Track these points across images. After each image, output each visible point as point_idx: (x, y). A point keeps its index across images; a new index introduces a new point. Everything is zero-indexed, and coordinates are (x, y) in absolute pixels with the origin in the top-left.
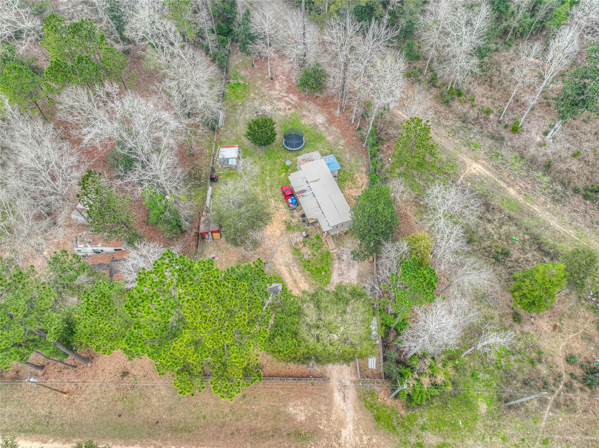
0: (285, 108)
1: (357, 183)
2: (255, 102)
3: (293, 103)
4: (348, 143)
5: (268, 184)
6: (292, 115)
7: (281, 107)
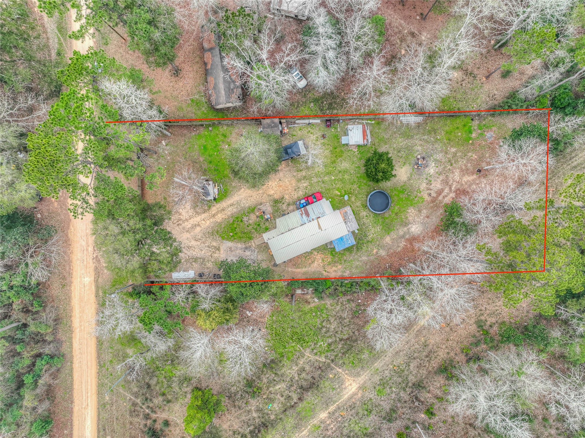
0: (431, 190)
1: (330, 266)
2: (441, 155)
3: (440, 198)
4: (382, 258)
5: (326, 178)
6: (421, 198)
7: (433, 185)
